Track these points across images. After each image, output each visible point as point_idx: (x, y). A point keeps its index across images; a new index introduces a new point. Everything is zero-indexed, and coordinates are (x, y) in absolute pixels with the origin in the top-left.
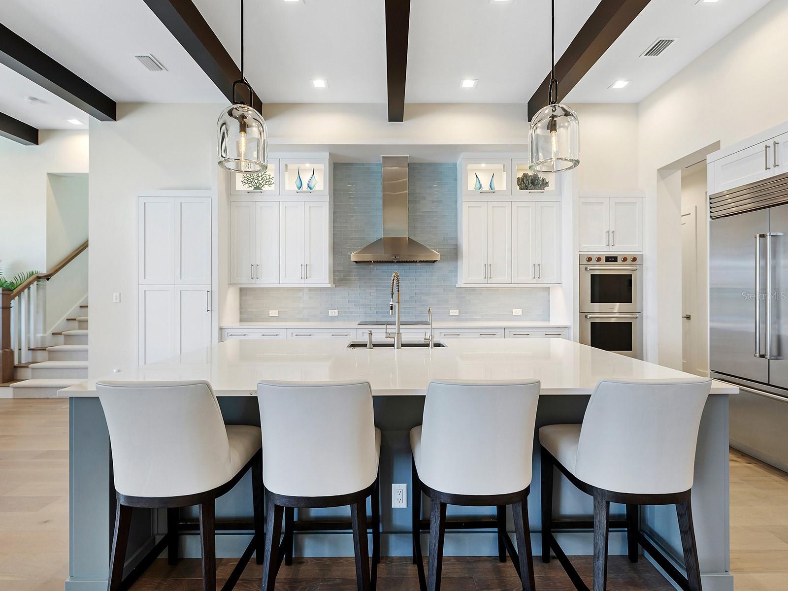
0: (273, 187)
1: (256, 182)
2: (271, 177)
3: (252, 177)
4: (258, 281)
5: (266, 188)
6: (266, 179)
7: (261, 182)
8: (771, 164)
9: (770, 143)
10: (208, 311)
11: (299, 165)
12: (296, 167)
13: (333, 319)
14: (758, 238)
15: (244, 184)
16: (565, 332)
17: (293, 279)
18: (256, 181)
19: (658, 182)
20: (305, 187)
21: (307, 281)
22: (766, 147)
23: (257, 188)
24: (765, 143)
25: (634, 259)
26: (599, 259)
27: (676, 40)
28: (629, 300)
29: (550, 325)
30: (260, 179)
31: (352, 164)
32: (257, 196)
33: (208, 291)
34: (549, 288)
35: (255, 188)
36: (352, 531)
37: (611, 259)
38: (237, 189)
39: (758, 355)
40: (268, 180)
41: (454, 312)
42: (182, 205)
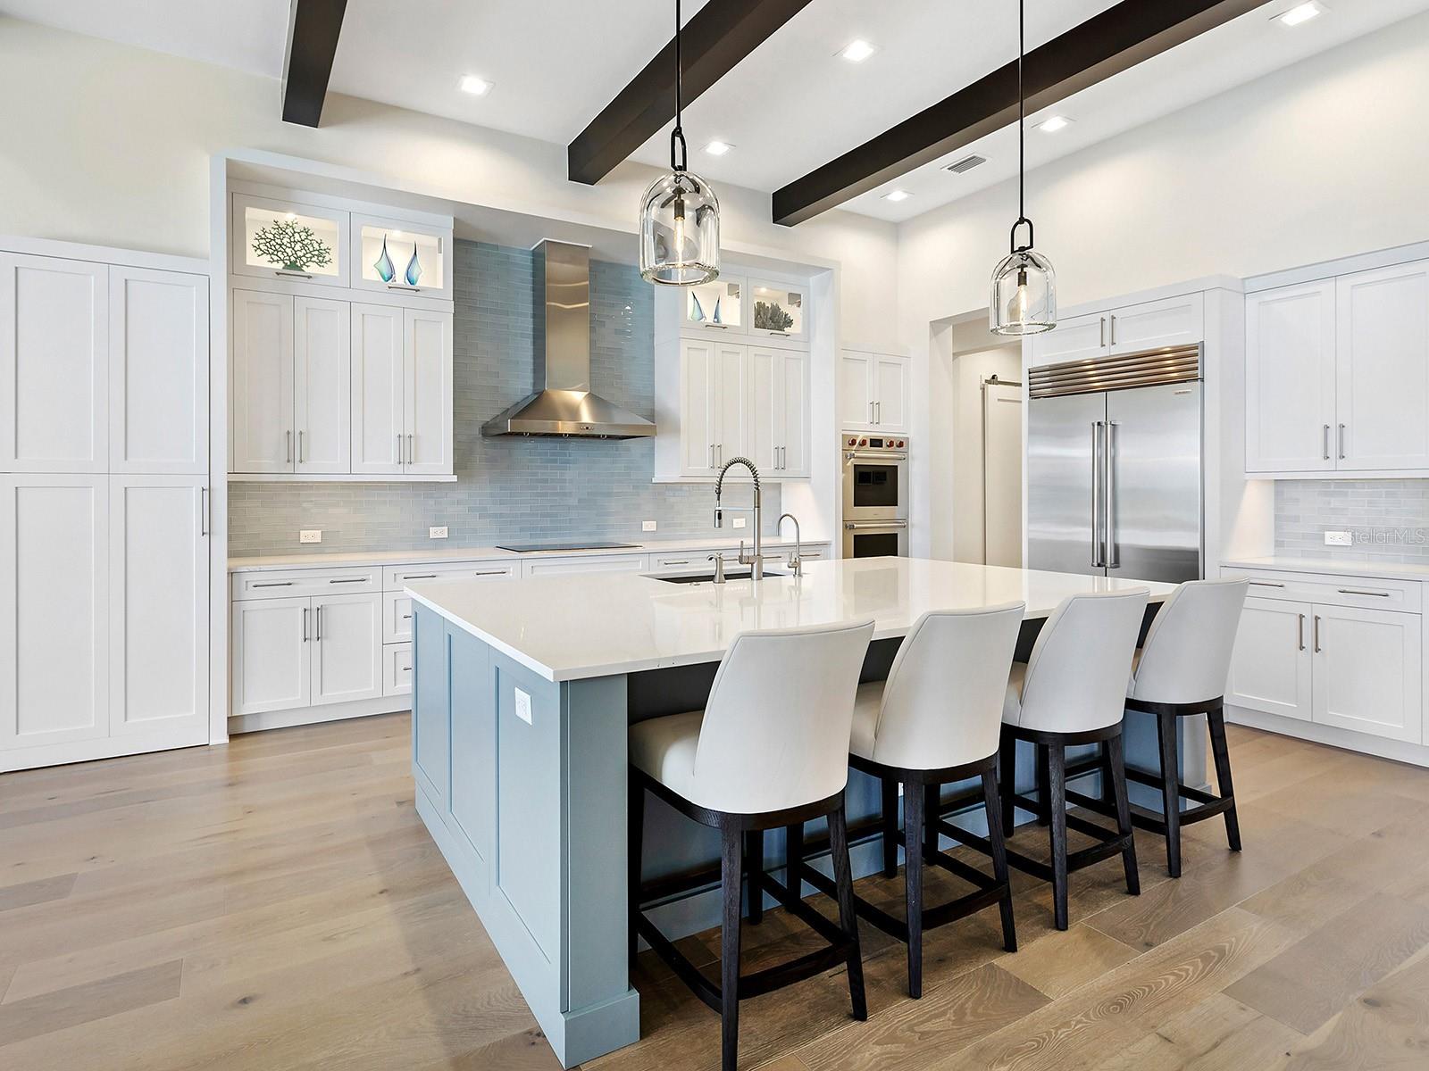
0: (331, 270)
1: (290, 254)
2: (323, 247)
3: (279, 241)
4: (300, 468)
5: (312, 269)
6: (311, 249)
7: (299, 254)
8: (1107, 341)
9: (1107, 316)
10: (203, 534)
11: (387, 231)
12: (380, 233)
13: (438, 544)
14: (1096, 426)
15: (259, 252)
16: (822, 551)
17: (380, 465)
18: (288, 250)
19: (931, 339)
20: (400, 278)
21: (412, 469)
22: (1103, 320)
23: (293, 266)
24: (1101, 315)
25: (901, 445)
26: (863, 443)
27: (989, 160)
28: (893, 502)
29: (783, 542)
30: (297, 248)
31: (474, 244)
32: (299, 286)
33: (203, 490)
34: (780, 484)
35: (286, 267)
36: (984, 803)
37: (876, 443)
38: (248, 263)
39: (1095, 564)
40: (316, 253)
41: (649, 526)
42: (129, 284)
